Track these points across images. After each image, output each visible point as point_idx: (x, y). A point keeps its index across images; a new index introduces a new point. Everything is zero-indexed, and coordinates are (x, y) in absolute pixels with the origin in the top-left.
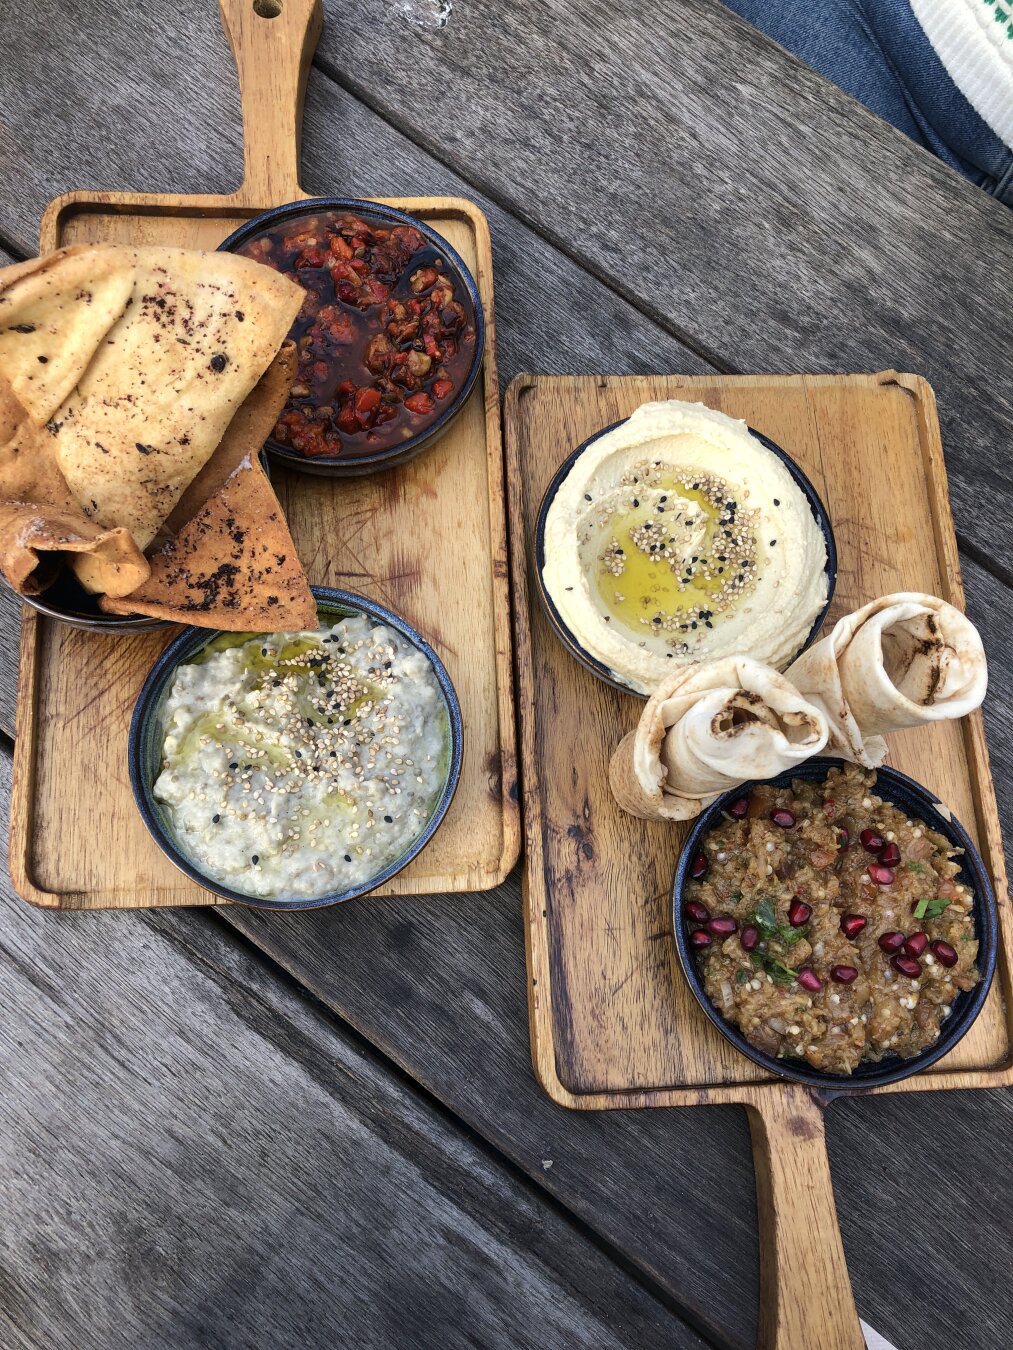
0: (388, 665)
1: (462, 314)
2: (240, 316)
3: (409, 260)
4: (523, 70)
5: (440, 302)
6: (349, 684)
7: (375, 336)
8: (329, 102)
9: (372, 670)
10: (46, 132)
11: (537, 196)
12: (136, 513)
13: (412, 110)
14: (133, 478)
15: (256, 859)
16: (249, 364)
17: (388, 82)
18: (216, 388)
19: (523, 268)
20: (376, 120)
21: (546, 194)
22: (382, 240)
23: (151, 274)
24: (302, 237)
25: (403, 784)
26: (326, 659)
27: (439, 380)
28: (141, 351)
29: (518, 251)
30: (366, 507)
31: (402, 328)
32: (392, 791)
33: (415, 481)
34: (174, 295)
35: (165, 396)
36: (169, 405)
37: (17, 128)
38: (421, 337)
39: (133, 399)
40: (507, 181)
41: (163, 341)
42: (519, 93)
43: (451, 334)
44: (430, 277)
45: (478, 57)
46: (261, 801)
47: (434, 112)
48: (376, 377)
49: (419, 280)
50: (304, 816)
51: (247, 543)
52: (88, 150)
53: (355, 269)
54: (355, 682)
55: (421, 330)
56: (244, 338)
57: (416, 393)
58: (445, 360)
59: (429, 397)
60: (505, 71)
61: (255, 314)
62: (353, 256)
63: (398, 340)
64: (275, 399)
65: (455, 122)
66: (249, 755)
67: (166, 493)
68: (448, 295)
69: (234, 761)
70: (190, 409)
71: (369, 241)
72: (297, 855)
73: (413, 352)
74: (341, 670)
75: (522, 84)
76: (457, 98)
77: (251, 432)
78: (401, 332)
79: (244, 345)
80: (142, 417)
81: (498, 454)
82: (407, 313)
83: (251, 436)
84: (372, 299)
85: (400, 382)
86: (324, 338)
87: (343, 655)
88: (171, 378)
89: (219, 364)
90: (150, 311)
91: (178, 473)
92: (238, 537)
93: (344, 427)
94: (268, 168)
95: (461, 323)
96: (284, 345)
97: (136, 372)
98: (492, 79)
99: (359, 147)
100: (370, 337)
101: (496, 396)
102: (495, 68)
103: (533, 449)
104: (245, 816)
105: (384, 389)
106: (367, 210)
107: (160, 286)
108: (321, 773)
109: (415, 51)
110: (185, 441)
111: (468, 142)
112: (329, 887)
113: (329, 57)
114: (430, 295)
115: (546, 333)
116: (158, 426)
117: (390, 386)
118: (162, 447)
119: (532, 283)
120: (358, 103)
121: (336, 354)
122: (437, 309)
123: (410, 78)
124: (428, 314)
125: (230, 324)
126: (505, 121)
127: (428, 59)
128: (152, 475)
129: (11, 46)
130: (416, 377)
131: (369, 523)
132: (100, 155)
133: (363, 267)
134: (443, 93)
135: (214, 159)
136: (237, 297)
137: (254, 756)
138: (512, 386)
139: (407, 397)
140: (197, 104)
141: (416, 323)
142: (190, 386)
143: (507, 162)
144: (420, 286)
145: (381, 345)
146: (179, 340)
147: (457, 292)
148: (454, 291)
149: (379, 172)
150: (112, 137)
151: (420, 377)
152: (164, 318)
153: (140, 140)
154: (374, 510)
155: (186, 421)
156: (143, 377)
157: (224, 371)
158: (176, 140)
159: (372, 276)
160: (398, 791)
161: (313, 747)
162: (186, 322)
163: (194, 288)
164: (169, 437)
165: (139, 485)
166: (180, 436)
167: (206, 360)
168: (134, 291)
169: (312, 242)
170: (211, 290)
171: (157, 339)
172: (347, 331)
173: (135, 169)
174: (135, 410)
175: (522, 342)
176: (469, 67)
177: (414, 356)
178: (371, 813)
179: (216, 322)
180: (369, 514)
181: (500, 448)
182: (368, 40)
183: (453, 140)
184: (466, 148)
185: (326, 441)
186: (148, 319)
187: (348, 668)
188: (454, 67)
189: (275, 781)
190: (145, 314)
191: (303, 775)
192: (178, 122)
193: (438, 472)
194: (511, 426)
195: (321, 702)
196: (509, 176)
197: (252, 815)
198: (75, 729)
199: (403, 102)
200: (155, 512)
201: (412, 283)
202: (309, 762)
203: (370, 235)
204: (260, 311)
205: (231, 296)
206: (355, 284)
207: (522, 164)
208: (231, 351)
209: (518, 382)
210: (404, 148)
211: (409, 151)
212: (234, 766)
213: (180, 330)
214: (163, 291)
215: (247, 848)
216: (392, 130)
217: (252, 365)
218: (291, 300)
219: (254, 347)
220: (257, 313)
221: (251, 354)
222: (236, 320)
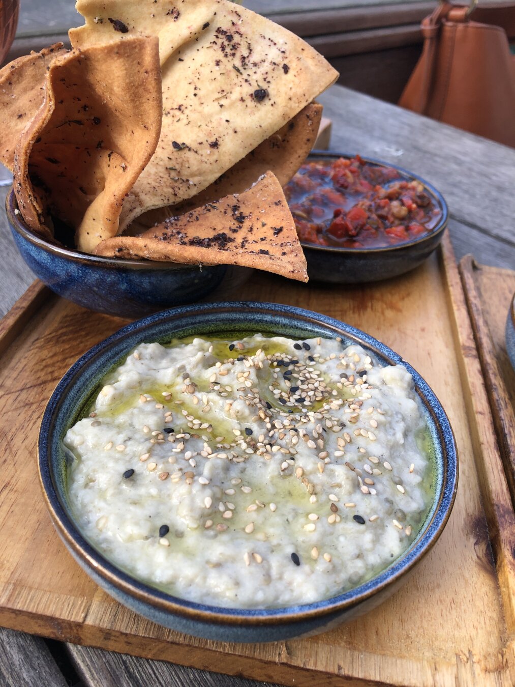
0: (362, 373)
2: (286, 69)
6: (316, 384)
9: (344, 376)
12: (154, 184)
14: (161, 163)
15: (164, 531)
16: (284, 104)
18: (252, 113)
23: (229, 13)
25: (379, 486)
26: (295, 363)
28: (202, 70)
32: (364, 489)
34: (241, 35)
35: (211, 108)
36: (211, 116)
39: (182, 108)
41: (222, 66)
46: (192, 463)
50: (242, 492)
51: (247, 224)
53: (351, 171)
54: (323, 384)
56: (285, 85)
61: (298, 69)
66: (190, 425)
67: (185, 185)
69: (171, 426)
70: (227, 121)
72: (224, 537)
74: (310, 372)
79: (283, 89)
80: (185, 121)
84: (360, 189)
85: (382, 218)
87: (313, 363)
88: (220, 95)
89: (260, 96)
90: (219, 41)
91: (200, 173)
92: (241, 219)
93: (334, 231)
97: (193, 87)
104: (167, 476)
107: (233, 24)
108: (275, 448)
110: (215, 145)
112: (260, 596)
116: (196, 129)
117: (374, 217)
118: (194, 145)
125: (276, 72)
128: (177, 167)
130: (395, 218)
136: (287, 54)
137: (196, 427)
142: (232, 104)
146: (235, 67)
151: (399, 219)
152: (228, 50)
155: (221, 129)
156: (196, 92)
157: (263, 103)
160: (373, 492)
161: (269, 426)
162: (243, 58)
163: (257, 37)
164: (202, 138)
165: (163, 170)
166: (213, 140)
167: (252, 90)
168: (212, 20)
170: (269, 43)
171: (218, 63)
174: (182, 116)
178: (335, 509)
179: (266, 67)
185: (318, 236)
186: (215, 46)
187: (318, 372)
189: (215, 450)
190: (214, 42)
191: (250, 451)
193: (402, 299)
195: (283, 394)
197: (175, 476)
198: (10, 401)
200: (170, 190)
202: (261, 438)
205: (283, 52)
206: (349, 180)
208: (272, 90)
212: (169, 431)
213: (237, 62)
214: (234, 29)
215: (158, 514)
217: (286, 106)
218: (327, 72)
219: (291, 94)
220: (301, 69)
221: (287, 97)
222: (282, 71)
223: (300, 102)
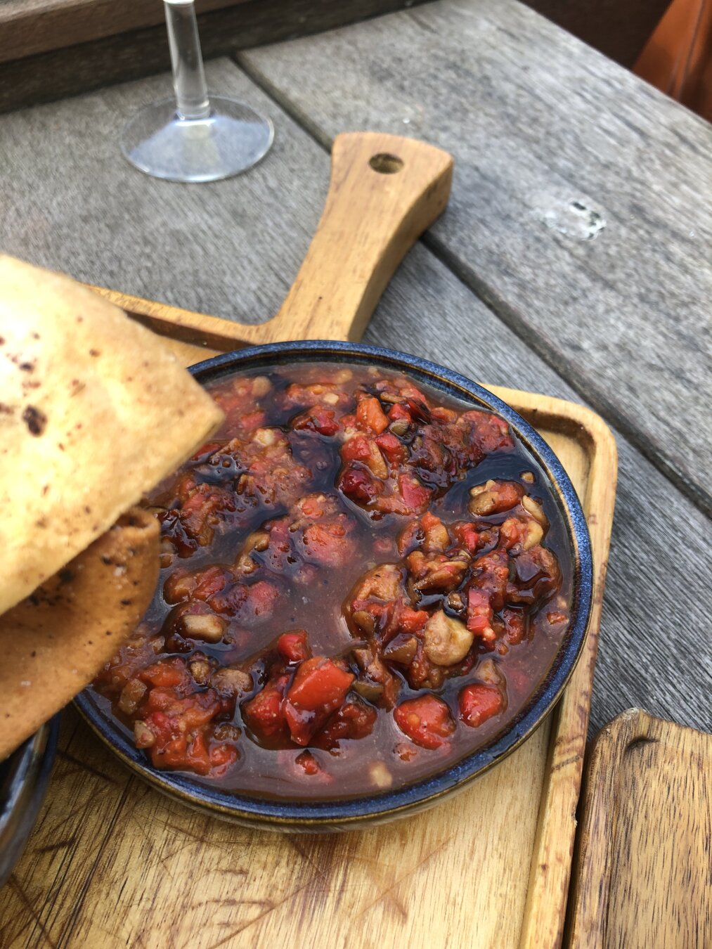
1: (552, 572)
2: (35, 422)
3: (477, 463)
4: (686, 299)
5: (517, 540)
7: (379, 566)
8: (424, 276)
10: (85, 236)
11: (686, 441)
13: (529, 305)
16: (21, 540)
17: (506, 273)
19: (651, 531)
20: (479, 306)
21: (700, 441)
22: (442, 420)
24: (318, 388)
27: (477, 685)
29: (647, 506)
30: (256, 891)
31: (434, 565)
33: (372, 864)
37: (58, 226)
38: (465, 592)
40: (645, 413)
42: (677, 319)
43: (522, 603)
44: (509, 494)
45: (629, 275)
47: (558, 314)
48: (358, 641)
49: (487, 495)
52: (120, 262)
53: (382, 449)
55: (467, 580)
56: (29, 476)
57: (423, 696)
58: (498, 647)
59: (448, 716)
60: (661, 295)
61: (70, 426)
62: (386, 430)
63: (419, 585)
64: (92, 635)
65: (584, 331)
68: (535, 532)
71: (419, 415)
73: (440, 616)
75: (683, 312)
76: (592, 307)
77: (21, 691)
78: (429, 571)
81: (559, 873)
82: (450, 542)
83: (16, 700)
84: (395, 504)
85: (399, 666)
86: (291, 544)
93: (255, 726)
94: (315, 310)
95: (547, 587)
96: (127, 520)
98: (642, 298)
99: (446, 329)
100: (371, 565)
101: (580, 743)
102: (648, 290)
103: (634, 877)
105: (363, 671)
106: (432, 378)
109: (550, 254)
111: (597, 356)
113: (442, 237)
114: (501, 524)
115: (677, 643)
117: (375, 669)
119: (661, 558)
120: (461, 285)
121: (303, 578)
122: (507, 548)
123: (536, 275)
124: (488, 553)
125: (5, 433)
126: (651, 343)
127: (563, 264)
129: (98, 161)
130: (433, 665)
131: (247, 934)
132: (130, 268)
133: (397, 450)
134: (575, 299)
135: (259, 300)
136: (40, 374)
138: (613, 731)
139: (405, 701)
140: (268, 247)
141: (462, 565)
143: (648, 391)
144: (486, 505)
145: (386, 584)
147: (550, 534)
148: (546, 529)
149: (466, 361)
150: (154, 256)
151: (443, 667)
153: (183, 264)
154: (268, 906)
158: (224, 273)
159: (407, 468)
169: (332, 399)
172: (333, 543)
173: (161, 290)
175: (631, 646)
176: (615, 282)
177: (440, 625)
180: (255, 912)
181: (568, 860)
182: (494, 232)
183: (577, 348)
184: (592, 362)
185: (206, 744)
188: (595, 277)
192: (237, 258)
193: (425, 861)
194: (598, 814)
196: (649, 407)
199: (520, 297)
201: (472, 498)
203: (425, 408)
204: (86, 422)
205: (27, 367)
206: (374, 473)
207: (670, 398)
209: (626, 725)
210: (507, 342)
211: (514, 347)
216: (496, 321)
217: (30, 545)
218: (176, 419)
219: (46, 506)
220: (79, 427)
221: (33, 518)
222: (23, 427)
223: (74, 531)
